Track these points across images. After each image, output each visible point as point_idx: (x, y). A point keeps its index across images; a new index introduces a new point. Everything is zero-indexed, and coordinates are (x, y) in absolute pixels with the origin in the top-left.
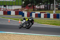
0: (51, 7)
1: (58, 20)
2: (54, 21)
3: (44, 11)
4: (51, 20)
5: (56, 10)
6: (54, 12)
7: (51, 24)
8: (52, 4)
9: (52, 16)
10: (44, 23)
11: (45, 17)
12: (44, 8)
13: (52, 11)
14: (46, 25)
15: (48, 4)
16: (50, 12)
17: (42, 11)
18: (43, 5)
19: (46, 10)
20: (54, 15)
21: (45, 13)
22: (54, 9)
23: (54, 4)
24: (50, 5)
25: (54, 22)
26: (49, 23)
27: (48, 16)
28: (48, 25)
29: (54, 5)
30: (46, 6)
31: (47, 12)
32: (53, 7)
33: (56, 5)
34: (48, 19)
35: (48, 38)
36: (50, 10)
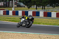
0: (10, 4)
1: (17, 17)
2: (13, 17)
3: (3, 8)
4: (10, 17)
5: (15, 7)
6: (13, 9)
7: (10, 21)
8: (11, 2)
9: (11, 13)
10: (3, 20)
11: (4, 14)
12: (3, 5)
13: (11, 8)
14: (5, 21)
15: (7, 1)
16: (9, 9)
17: (1, 8)
18: (2, 2)
19: (5, 7)
20: (13, 12)
21: (4, 10)
22: (13, 6)
23: (12, 1)
24: (9, 2)
25: (13, 19)
26: (9, 20)
27: (7, 13)
28: (7, 22)
29: (13, 3)
30: (5, 4)
31: (6, 9)
32: (12, 4)
33: (15, 2)
34: (7, 15)
35: (7, 34)
36: (9, 7)
